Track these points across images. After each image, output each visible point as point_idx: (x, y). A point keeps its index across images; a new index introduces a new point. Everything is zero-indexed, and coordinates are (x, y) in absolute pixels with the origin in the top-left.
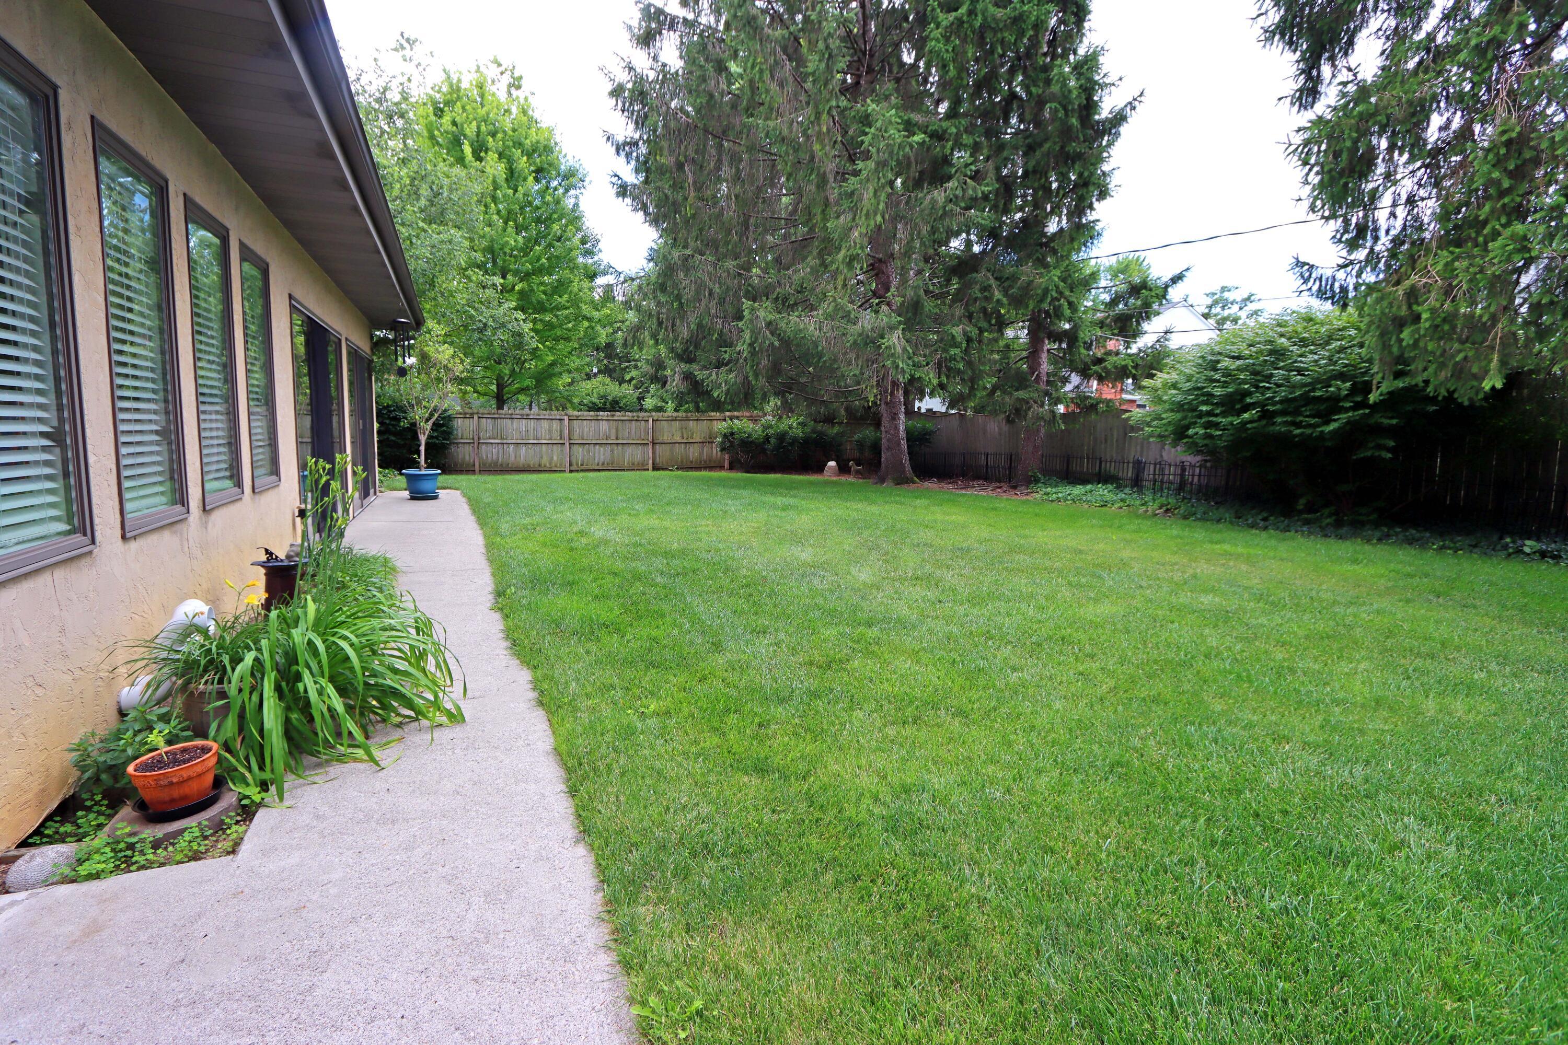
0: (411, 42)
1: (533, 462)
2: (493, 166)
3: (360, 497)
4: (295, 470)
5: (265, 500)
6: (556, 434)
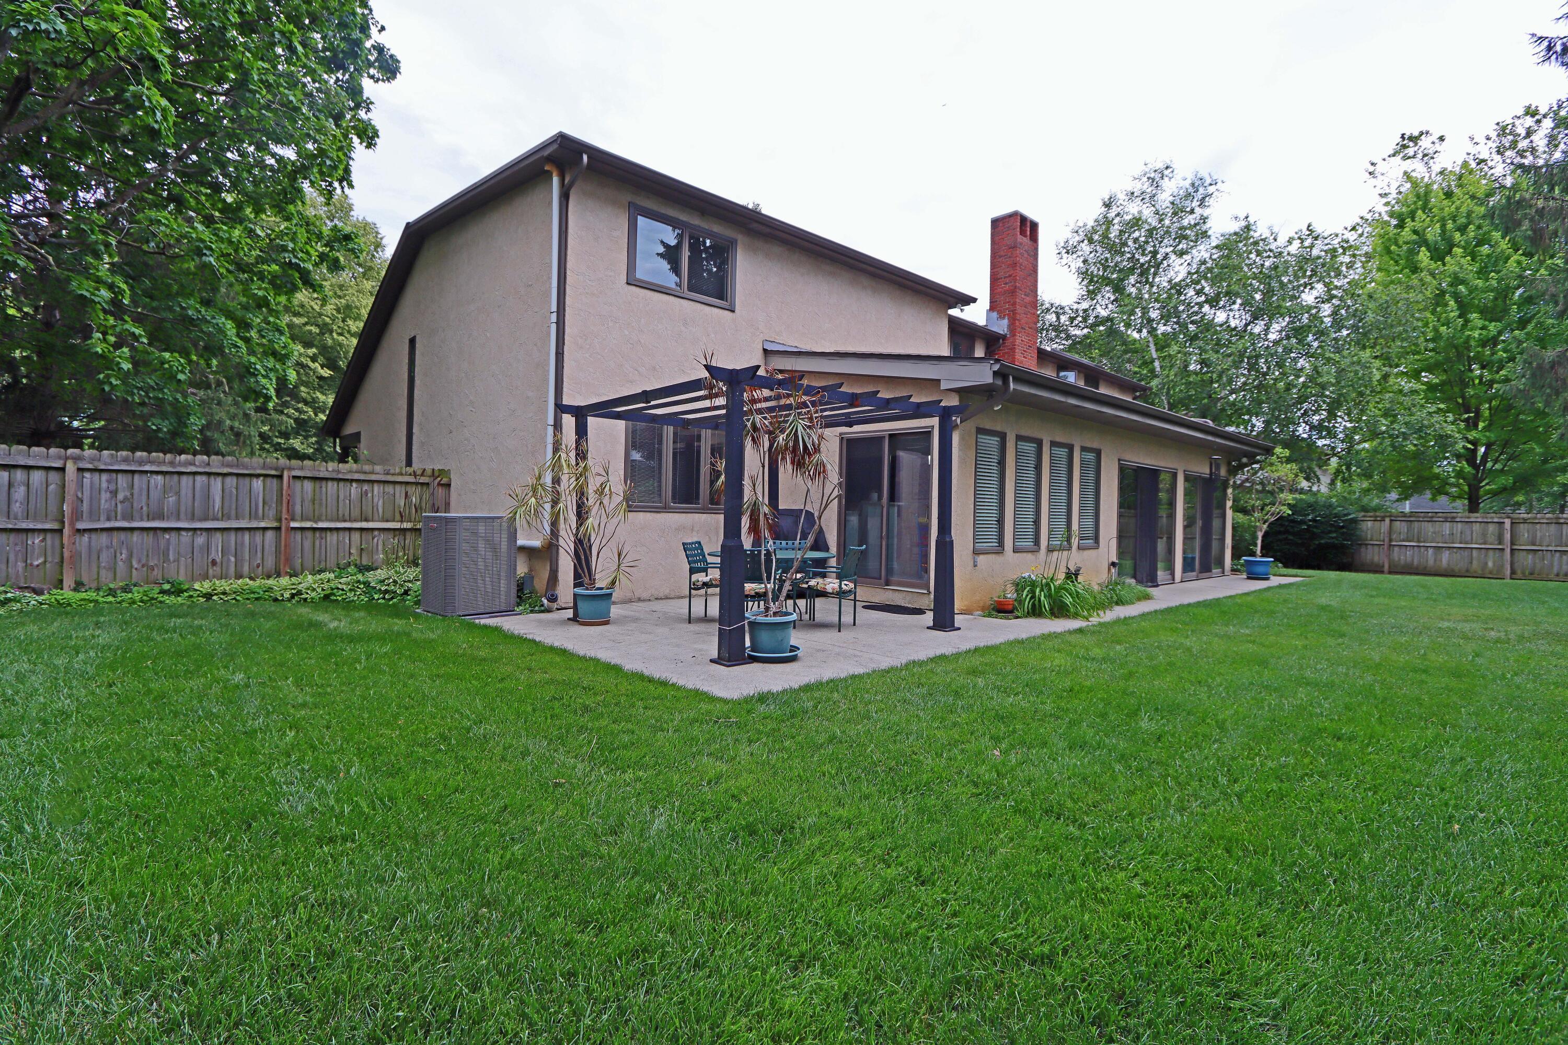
1: (1460, 566)
2: (1457, 262)
3: (1193, 570)
4: (1114, 543)
5: (1087, 553)
6: (1491, 538)
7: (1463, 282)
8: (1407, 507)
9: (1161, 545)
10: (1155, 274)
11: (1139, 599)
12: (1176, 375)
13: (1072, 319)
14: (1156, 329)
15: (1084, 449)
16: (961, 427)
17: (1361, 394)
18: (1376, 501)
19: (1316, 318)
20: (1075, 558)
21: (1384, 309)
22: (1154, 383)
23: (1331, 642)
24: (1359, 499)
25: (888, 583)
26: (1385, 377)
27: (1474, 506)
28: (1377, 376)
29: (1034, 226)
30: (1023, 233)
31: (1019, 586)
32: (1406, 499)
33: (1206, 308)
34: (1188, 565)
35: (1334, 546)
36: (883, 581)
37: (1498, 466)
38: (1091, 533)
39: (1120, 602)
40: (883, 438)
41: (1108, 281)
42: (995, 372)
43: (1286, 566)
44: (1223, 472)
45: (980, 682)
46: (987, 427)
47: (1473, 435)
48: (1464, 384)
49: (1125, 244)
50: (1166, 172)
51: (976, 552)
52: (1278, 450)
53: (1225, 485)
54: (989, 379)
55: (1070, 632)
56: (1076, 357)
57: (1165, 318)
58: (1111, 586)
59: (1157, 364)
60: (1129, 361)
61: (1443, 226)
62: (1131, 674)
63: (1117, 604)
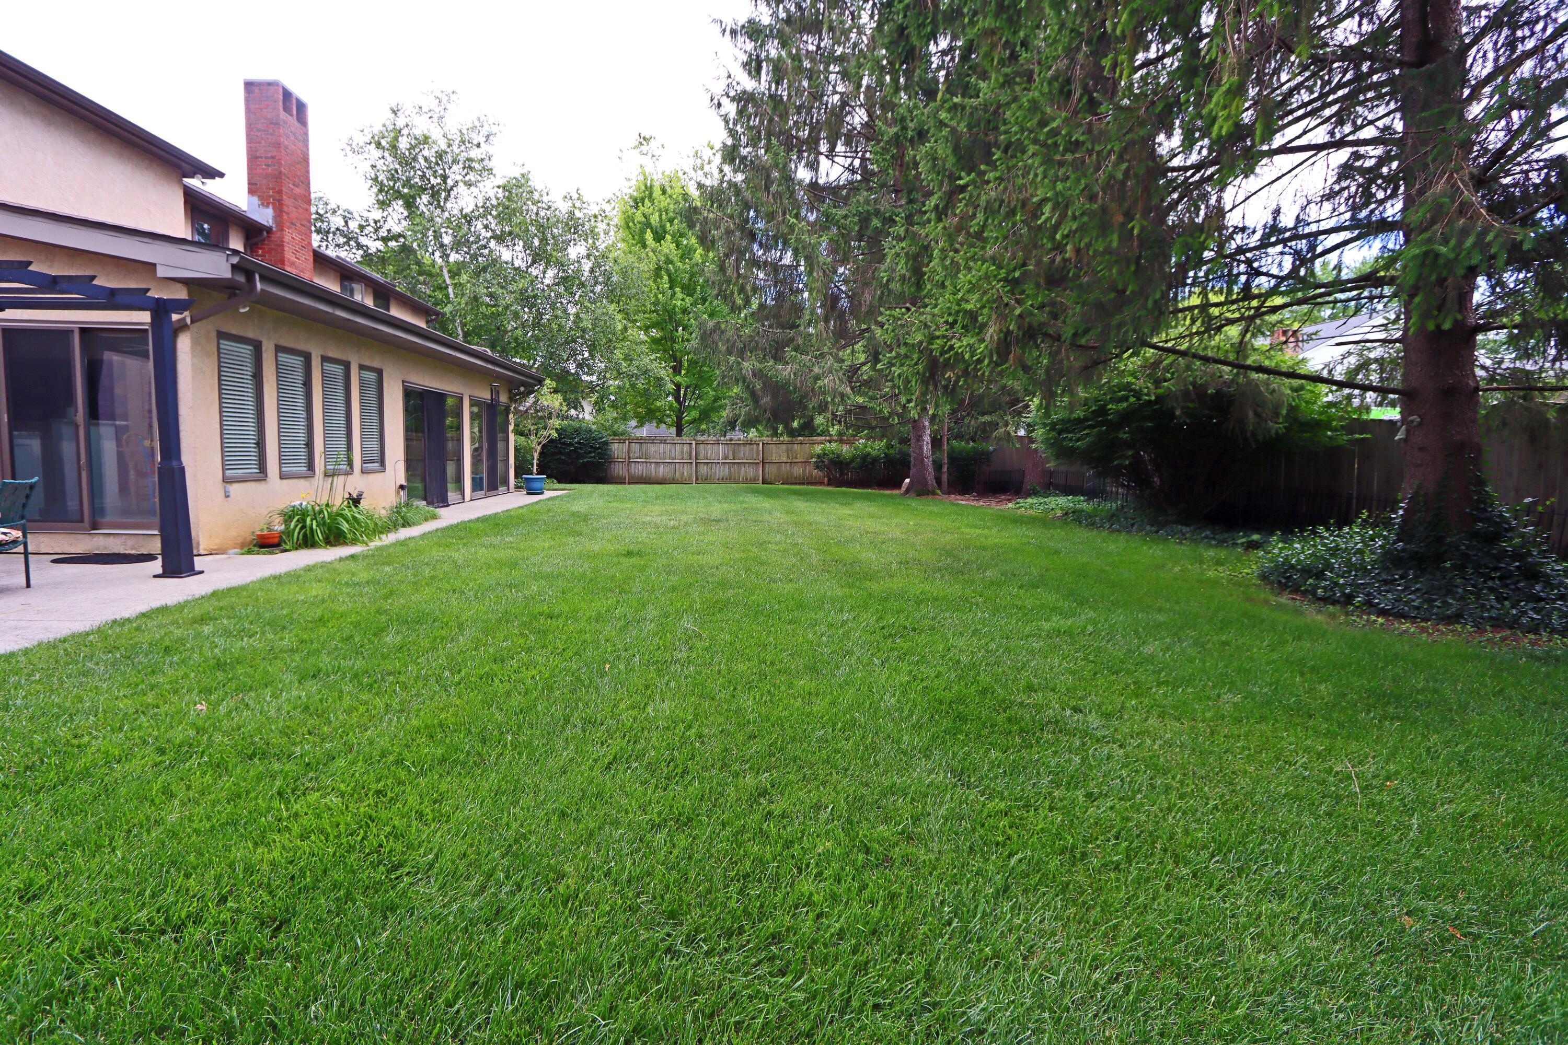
0: (645, 140)
1: (669, 476)
2: (668, 246)
3: (482, 489)
4: (401, 466)
5: (372, 477)
6: (686, 455)
7: (671, 262)
8: (644, 432)
9: (450, 468)
10: (446, 199)
11: (426, 520)
12: (466, 304)
13: (362, 227)
14: (448, 256)
15: (362, 367)
16: (194, 327)
17: (610, 341)
18: (623, 427)
19: (579, 271)
20: (356, 483)
21: (624, 273)
22: (448, 309)
23: (570, 540)
24: (612, 426)
25: (95, 526)
26: (625, 329)
27: (679, 433)
28: (619, 327)
29: (301, 107)
30: (287, 109)
31: (288, 517)
32: (642, 426)
33: (493, 244)
34: (477, 485)
35: (592, 463)
36: (86, 523)
37: (692, 403)
38: (376, 456)
39: (406, 524)
40: (71, 331)
41: (399, 195)
42: (233, 266)
43: (560, 482)
44: (503, 398)
45: (207, 629)
46: (234, 332)
47: (678, 379)
48: (673, 341)
49: (415, 159)
50: (453, 97)
51: (227, 480)
52: (548, 381)
53: (507, 411)
54: (227, 274)
55: (341, 559)
56: (366, 270)
57: (457, 245)
58: (397, 510)
59: (450, 290)
60: (424, 283)
61: (660, 216)
62: (391, 593)
63: (404, 526)
